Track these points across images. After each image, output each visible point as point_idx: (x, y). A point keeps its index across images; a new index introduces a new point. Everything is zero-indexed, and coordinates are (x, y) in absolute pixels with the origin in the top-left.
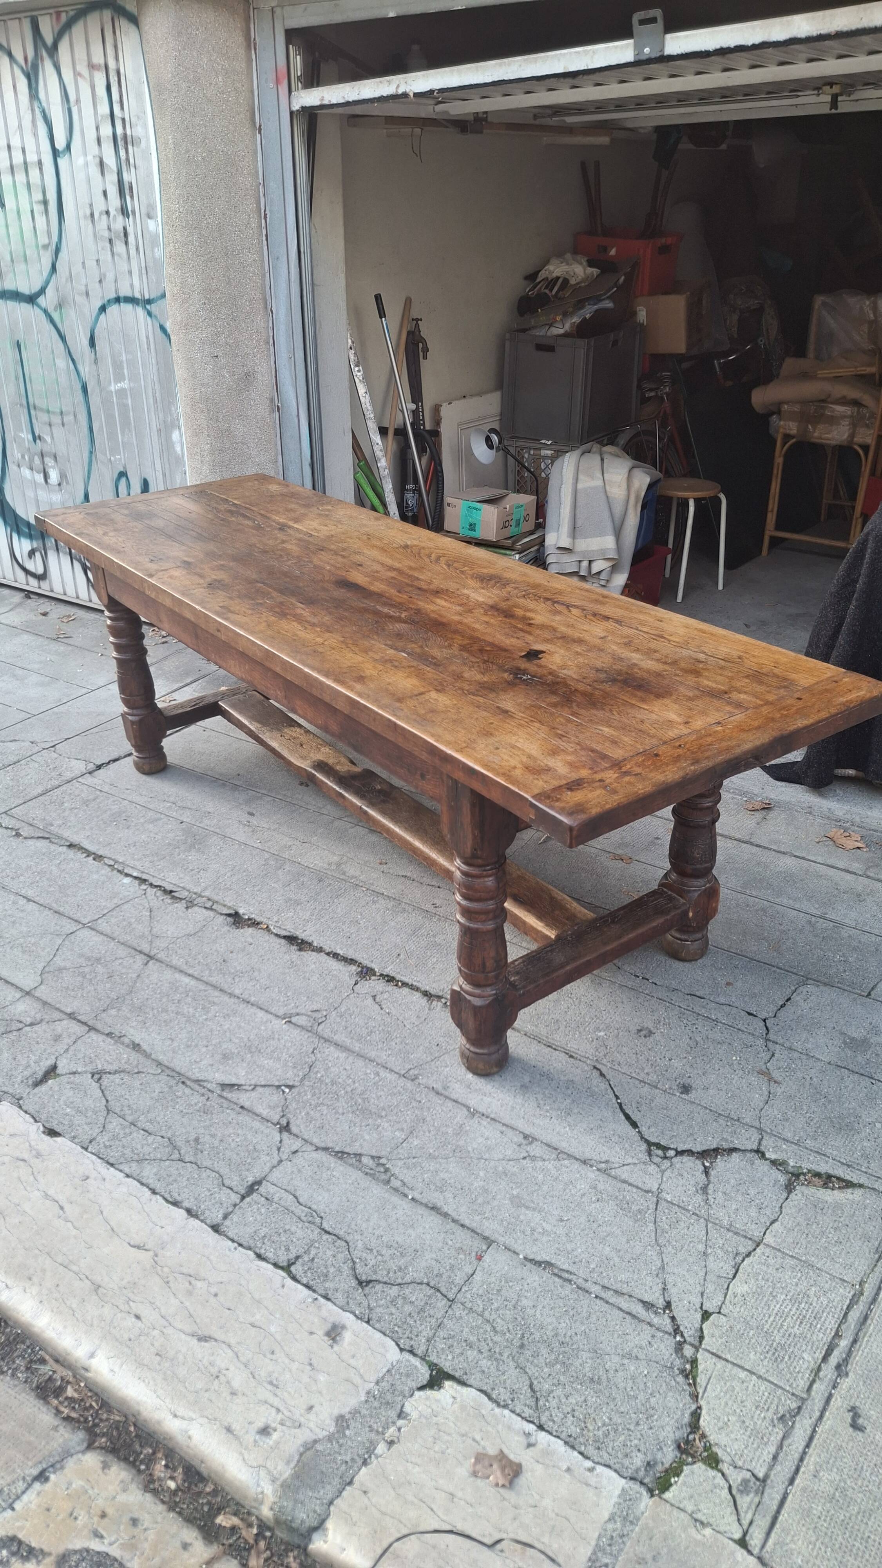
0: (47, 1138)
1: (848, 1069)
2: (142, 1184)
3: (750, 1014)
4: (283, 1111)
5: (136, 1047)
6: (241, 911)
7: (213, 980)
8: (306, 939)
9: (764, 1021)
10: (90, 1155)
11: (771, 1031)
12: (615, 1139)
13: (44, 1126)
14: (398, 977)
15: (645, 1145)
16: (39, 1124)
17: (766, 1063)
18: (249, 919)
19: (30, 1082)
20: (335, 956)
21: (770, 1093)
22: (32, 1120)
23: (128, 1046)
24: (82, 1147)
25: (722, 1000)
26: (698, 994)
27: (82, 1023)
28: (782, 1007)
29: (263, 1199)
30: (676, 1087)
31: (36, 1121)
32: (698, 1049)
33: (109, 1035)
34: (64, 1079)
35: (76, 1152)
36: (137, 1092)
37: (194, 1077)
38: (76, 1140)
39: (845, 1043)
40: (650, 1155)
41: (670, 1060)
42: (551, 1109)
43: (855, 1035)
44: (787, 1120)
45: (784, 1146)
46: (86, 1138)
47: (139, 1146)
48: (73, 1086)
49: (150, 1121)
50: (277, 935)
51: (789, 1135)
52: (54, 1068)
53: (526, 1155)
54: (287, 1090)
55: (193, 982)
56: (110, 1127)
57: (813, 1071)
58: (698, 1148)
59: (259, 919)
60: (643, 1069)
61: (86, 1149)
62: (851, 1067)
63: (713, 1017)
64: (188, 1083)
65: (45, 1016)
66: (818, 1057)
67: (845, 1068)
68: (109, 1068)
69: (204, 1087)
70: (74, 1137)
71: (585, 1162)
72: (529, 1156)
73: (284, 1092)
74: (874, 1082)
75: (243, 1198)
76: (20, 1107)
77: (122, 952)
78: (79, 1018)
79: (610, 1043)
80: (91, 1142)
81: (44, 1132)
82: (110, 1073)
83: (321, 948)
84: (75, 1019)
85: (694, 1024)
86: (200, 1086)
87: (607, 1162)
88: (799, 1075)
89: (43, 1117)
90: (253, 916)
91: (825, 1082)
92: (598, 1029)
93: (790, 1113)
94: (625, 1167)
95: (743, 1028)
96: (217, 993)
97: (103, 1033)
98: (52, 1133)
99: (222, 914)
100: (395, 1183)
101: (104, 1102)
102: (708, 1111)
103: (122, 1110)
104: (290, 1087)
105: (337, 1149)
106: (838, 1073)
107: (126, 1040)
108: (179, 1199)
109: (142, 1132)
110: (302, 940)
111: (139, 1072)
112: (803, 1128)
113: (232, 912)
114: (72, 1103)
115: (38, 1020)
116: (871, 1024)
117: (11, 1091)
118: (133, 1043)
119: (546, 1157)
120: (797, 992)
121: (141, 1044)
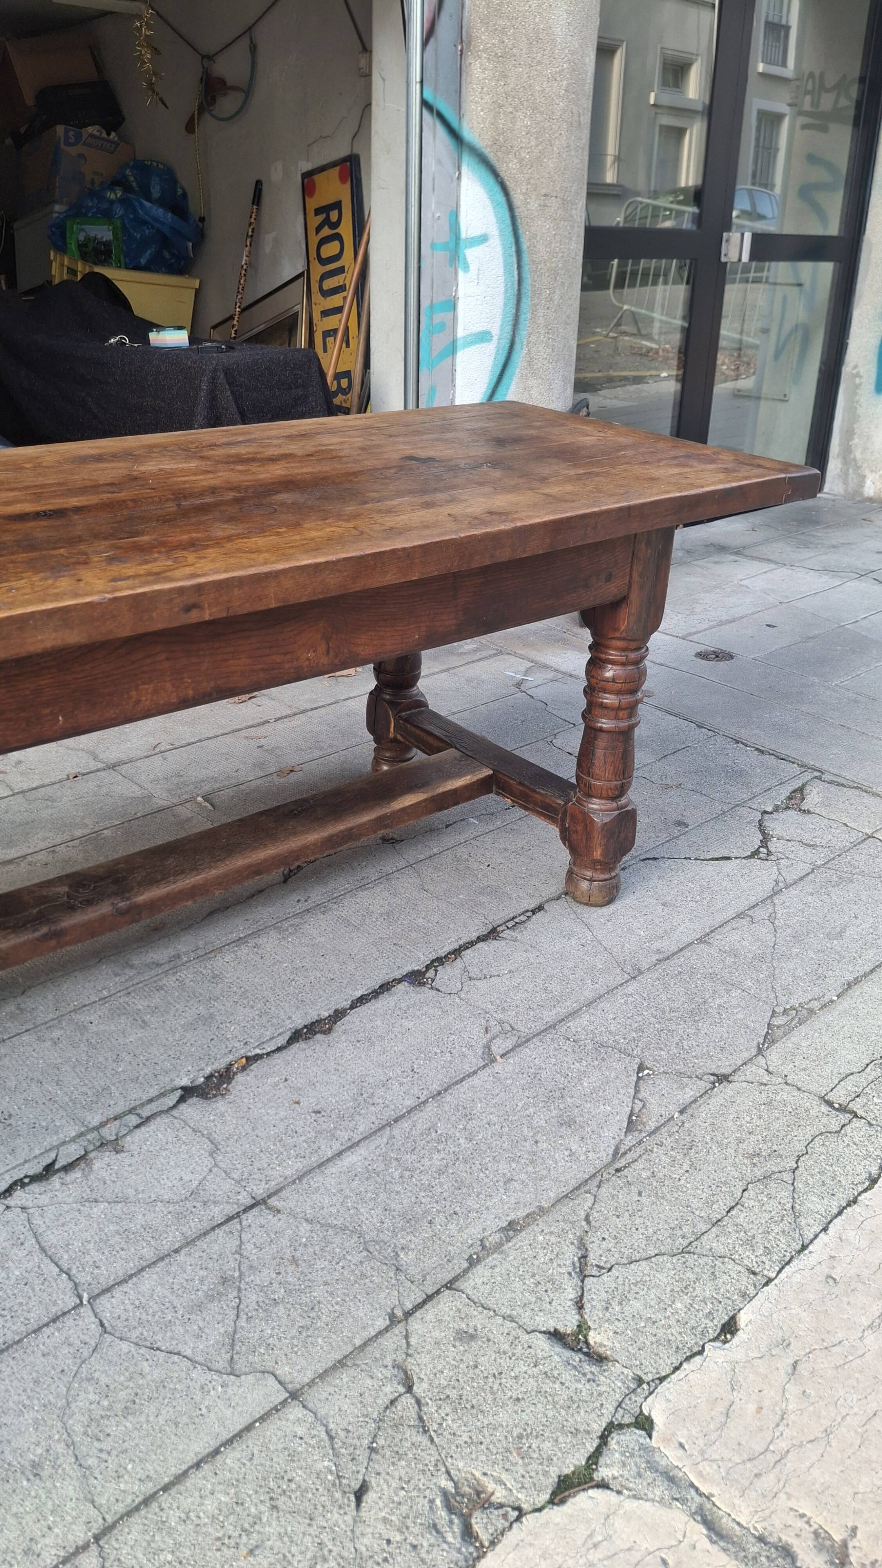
0: (741, 1336)
2: (840, 1213)
4: (690, 1077)
5: (512, 1228)
6: (185, 1082)
7: (363, 1128)
8: (308, 1021)
10: (783, 1275)
13: (714, 1340)
14: (442, 953)
15: (753, 859)
16: (707, 1346)
18: (209, 1078)
19: (594, 1369)
20: (362, 1000)
22: (698, 1359)
23: (509, 1239)
24: (766, 1284)
27: (424, 1302)
29: (857, 1099)
31: (701, 1352)
33: (473, 1262)
34: (592, 1316)
35: (776, 1292)
36: (638, 1221)
37: (607, 1159)
38: (751, 1291)
40: (765, 860)
46: (746, 1281)
47: (767, 1216)
48: (615, 1304)
49: (709, 1204)
50: (279, 1049)
52: (556, 1336)
54: (646, 1072)
55: (362, 1151)
56: (722, 1250)
59: (220, 1064)
61: (769, 1281)
64: (618, 1165)
65: (388, 1361)
68: (571, 1254)
69: (630, 1150)
70: (744, 1295)
73: (648, 1075)
75: (856, 1116)
76: (662, 1379)
77: (223, 1241)
78: (409, 1306)
80: (754, 1273)
81: (725, 1342)
82: (584, 1257)
83: (336, 1011)
84: (408, 1314)
86: (625, 1153)
89: (691, 1342)
90: (208, 1070)
96: (405, 1124)
97: (466, 1271)
98: (729, 1328)
99: (174, 1107)
100: (815, 1005)
101: (660, 1258)
103: (683, 1237)
104: (641, 1068)
105: (761, 1040)
107: (496, 1238)
108: (865, 1176)
109: (733, 1212)
110: (305, 1027)
111: (587, 1219)
113: (179, 1093)
114: (660, 1300)
115: (396, 1371)
117: (618, 1397)
118: (503, 1229)
121: (509, 1218)
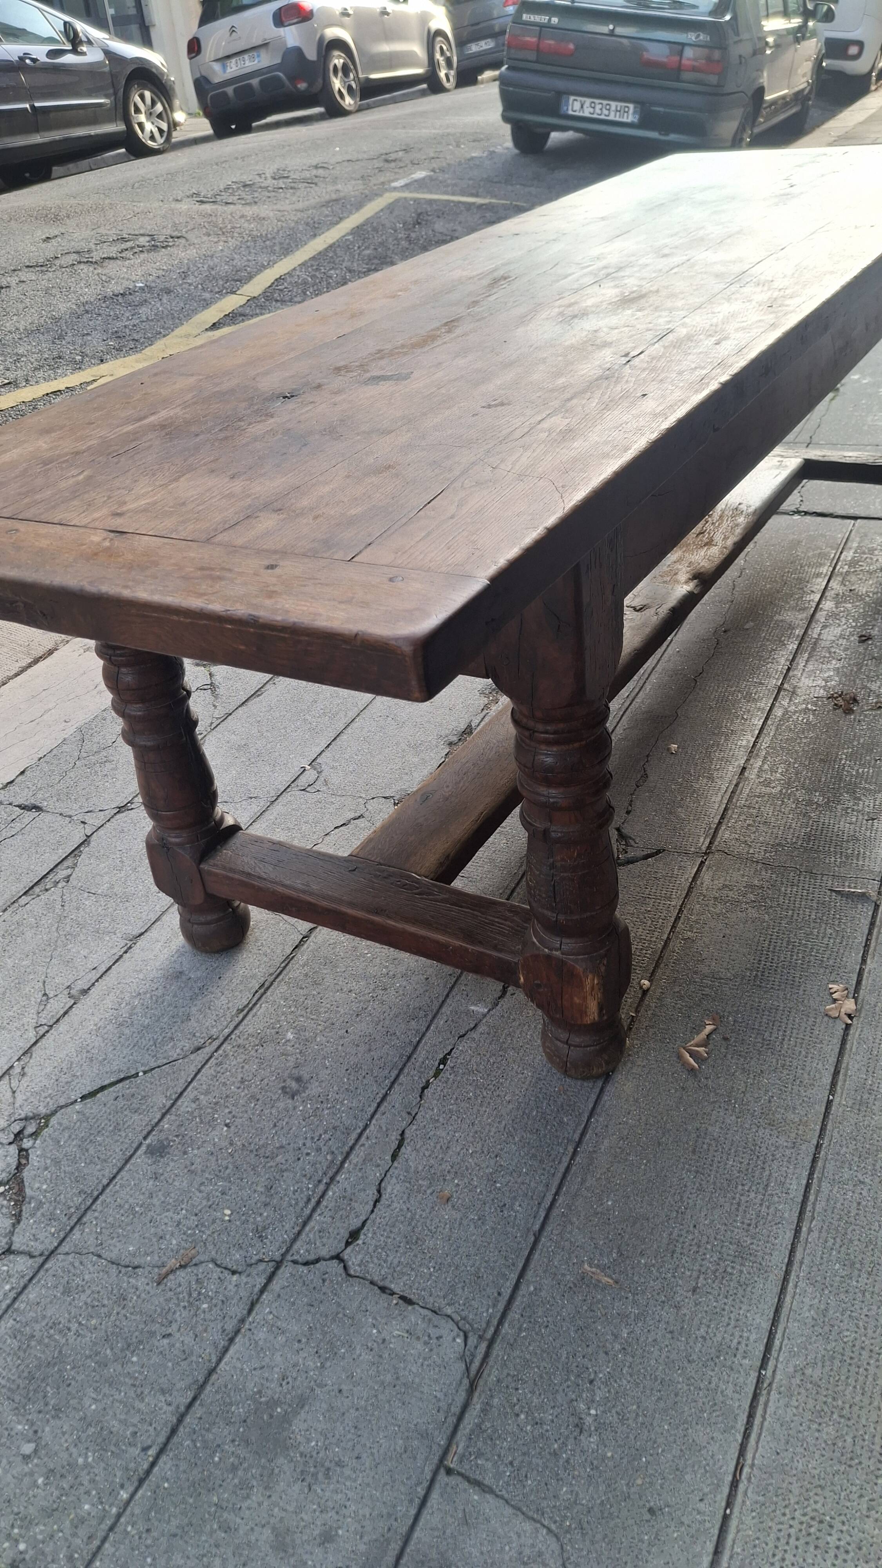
1: (190, 1406)
3: (354, 1235)
9: (338, 1257)
11: (305, 1269)
12: (64, 1079)
15: (48, 1112)
17: (213, 1261)
21: (135, 1268)
25: (392, 1188)
26: (406, 1150)
28: (383, 1289)
29: (16, 817)
30: (162, 1136)
32: (252, 1159)
39: (273, 1403)
40: (26, 1119)
41: (227, 1125)
42: (134, 1008)
43: (298, 1425)
44: (67, 1291)
45: (7, 1287)
51: (32, 1294)
53: (51, 995)
57: (189, 1340)
58: (26, 1174)
60: (207, 1093)
62: (198, 1410)
63: (341, 1177)
66: (231, 1352)
67: (194, 1399)
71: (27, 1052)
72: (48, 999)
74: (152, 1452)
79: (268, 1050)
85: (319, 1150)
87: (23, 1075)
88: (181, 1315)
91: (155, 1359)
92: (299, 1030)
93: (83, 1297)
94: (9, 1094)
95: (312, 1223)
102: (105, 1181)
105: (87, 847)
106: (181, 1385)
112: (44, 1317)
116: (339, 1464)
119: (43, 1015)
120: (436, 1319)
